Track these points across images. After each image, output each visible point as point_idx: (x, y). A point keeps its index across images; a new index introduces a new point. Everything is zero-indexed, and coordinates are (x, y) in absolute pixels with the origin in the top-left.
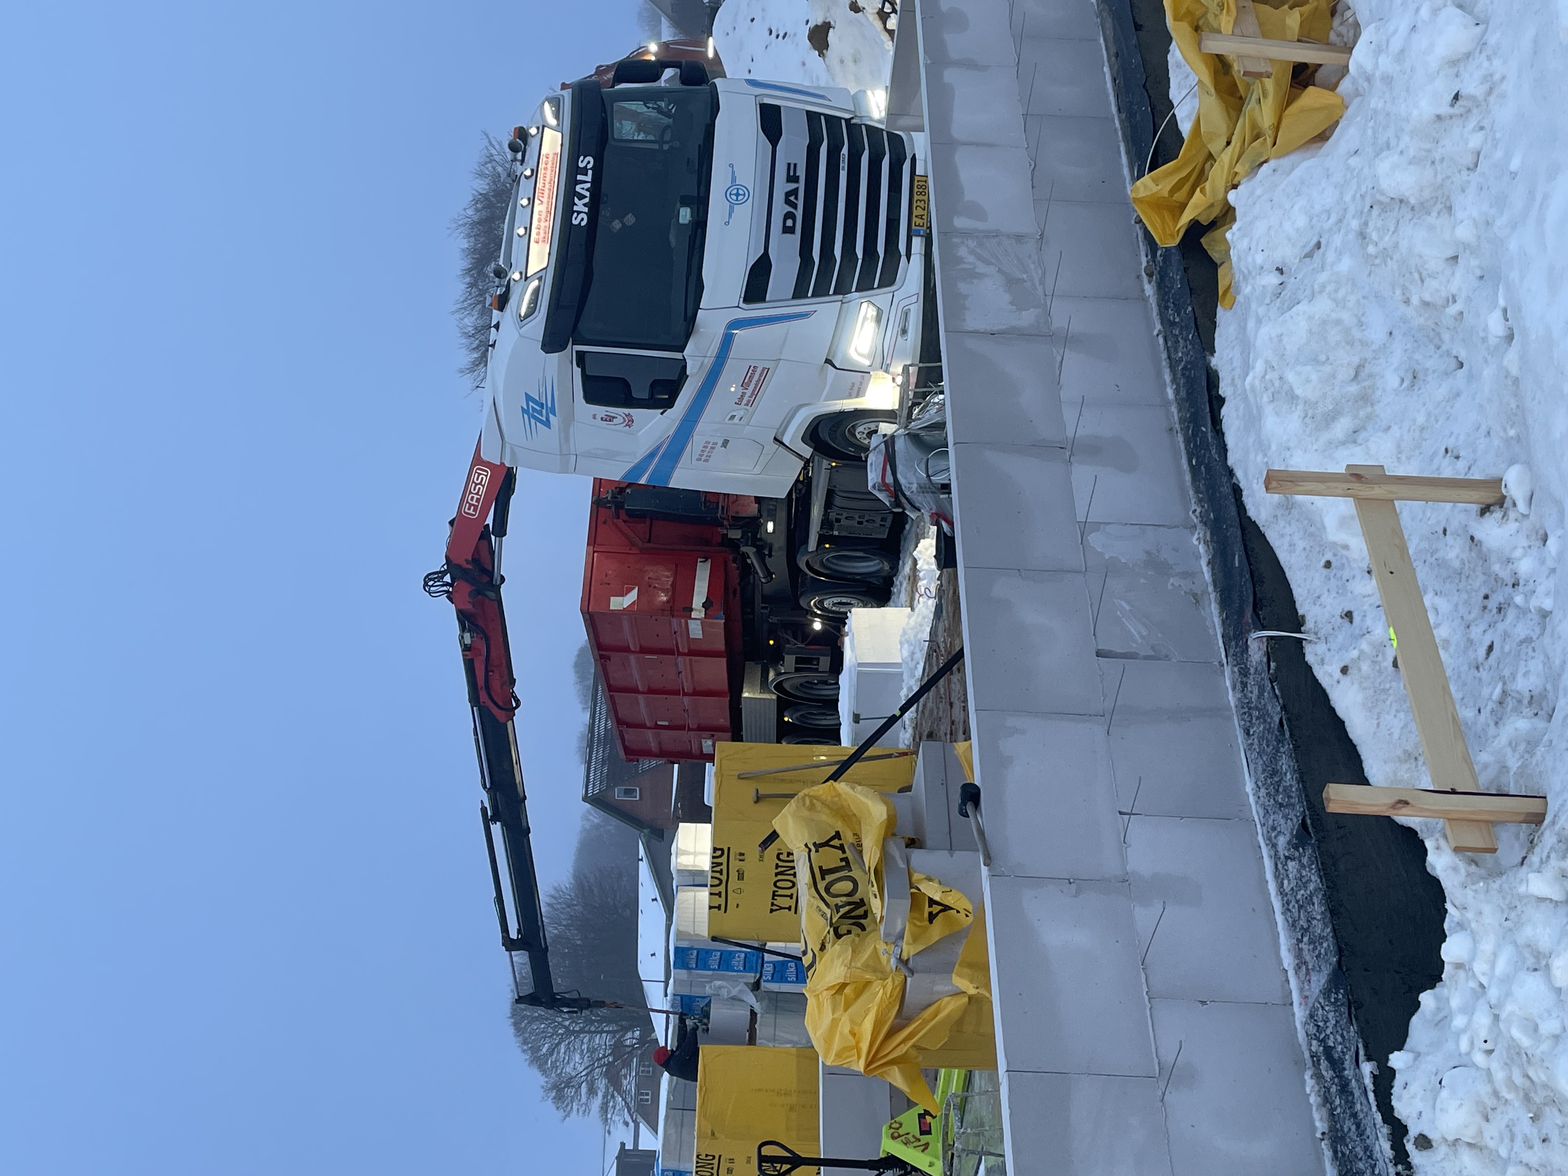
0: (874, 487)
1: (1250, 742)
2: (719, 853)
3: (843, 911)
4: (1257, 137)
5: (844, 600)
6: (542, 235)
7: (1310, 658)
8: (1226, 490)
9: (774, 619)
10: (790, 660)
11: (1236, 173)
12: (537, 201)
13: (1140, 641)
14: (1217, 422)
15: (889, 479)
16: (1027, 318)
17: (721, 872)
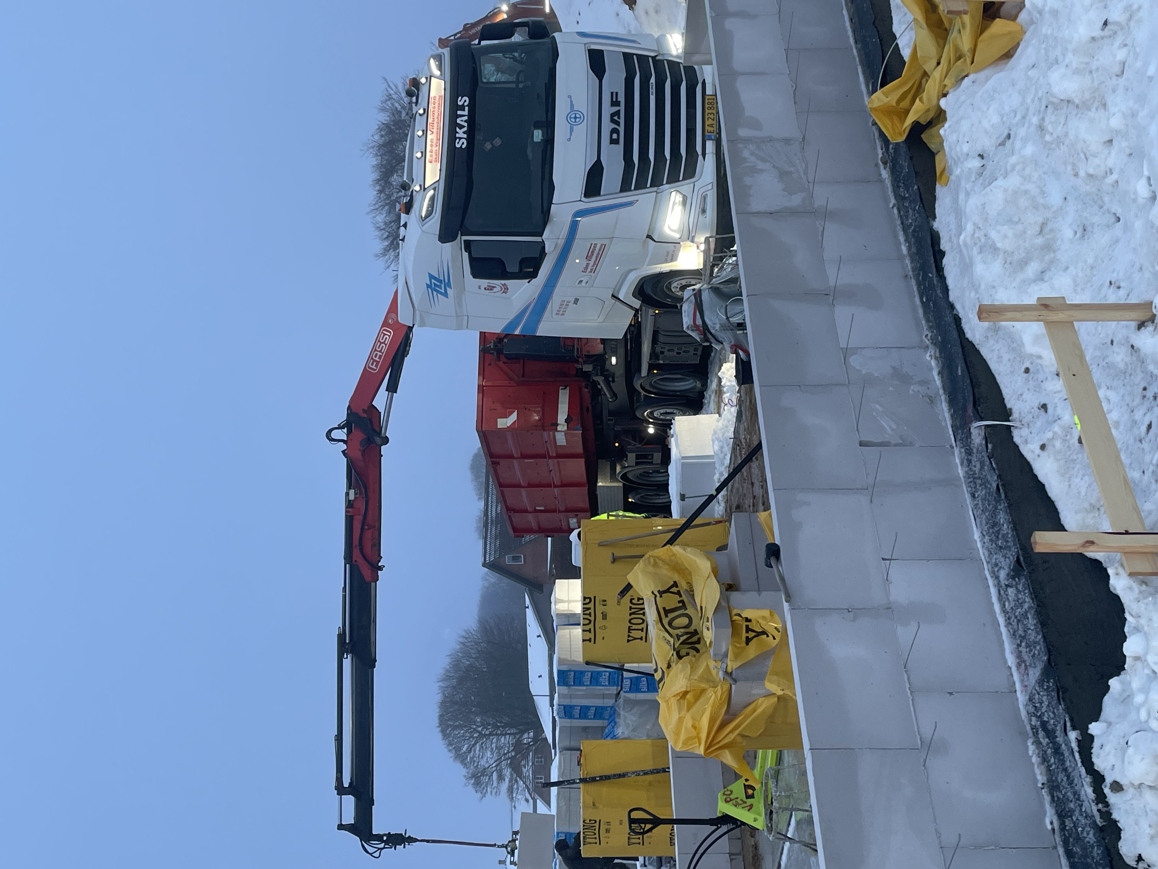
0: (688, 328)
1: (975, 502)
2: (587, 601)
3: (682, 639)
4: (959, 58)
5: (669, 411)
6: (434, 157)
7: (1017, 439)
8: (949, 319)
9: (618, 428)
10: (632, 457)
11: (945, 85)
12: (429, 132)
13: (891, 433)
14: (940, 270)
15: (699, 322)
16: (796, 200)
17: (590, 614)
